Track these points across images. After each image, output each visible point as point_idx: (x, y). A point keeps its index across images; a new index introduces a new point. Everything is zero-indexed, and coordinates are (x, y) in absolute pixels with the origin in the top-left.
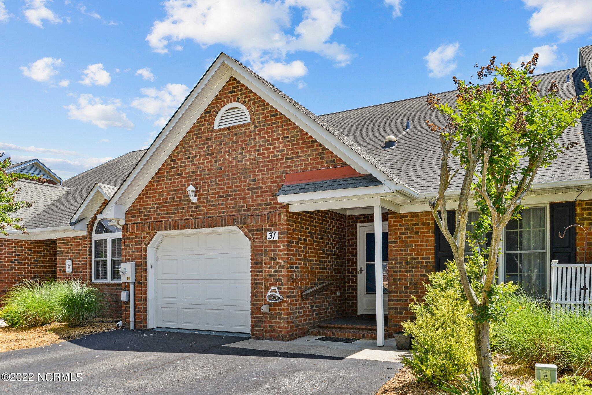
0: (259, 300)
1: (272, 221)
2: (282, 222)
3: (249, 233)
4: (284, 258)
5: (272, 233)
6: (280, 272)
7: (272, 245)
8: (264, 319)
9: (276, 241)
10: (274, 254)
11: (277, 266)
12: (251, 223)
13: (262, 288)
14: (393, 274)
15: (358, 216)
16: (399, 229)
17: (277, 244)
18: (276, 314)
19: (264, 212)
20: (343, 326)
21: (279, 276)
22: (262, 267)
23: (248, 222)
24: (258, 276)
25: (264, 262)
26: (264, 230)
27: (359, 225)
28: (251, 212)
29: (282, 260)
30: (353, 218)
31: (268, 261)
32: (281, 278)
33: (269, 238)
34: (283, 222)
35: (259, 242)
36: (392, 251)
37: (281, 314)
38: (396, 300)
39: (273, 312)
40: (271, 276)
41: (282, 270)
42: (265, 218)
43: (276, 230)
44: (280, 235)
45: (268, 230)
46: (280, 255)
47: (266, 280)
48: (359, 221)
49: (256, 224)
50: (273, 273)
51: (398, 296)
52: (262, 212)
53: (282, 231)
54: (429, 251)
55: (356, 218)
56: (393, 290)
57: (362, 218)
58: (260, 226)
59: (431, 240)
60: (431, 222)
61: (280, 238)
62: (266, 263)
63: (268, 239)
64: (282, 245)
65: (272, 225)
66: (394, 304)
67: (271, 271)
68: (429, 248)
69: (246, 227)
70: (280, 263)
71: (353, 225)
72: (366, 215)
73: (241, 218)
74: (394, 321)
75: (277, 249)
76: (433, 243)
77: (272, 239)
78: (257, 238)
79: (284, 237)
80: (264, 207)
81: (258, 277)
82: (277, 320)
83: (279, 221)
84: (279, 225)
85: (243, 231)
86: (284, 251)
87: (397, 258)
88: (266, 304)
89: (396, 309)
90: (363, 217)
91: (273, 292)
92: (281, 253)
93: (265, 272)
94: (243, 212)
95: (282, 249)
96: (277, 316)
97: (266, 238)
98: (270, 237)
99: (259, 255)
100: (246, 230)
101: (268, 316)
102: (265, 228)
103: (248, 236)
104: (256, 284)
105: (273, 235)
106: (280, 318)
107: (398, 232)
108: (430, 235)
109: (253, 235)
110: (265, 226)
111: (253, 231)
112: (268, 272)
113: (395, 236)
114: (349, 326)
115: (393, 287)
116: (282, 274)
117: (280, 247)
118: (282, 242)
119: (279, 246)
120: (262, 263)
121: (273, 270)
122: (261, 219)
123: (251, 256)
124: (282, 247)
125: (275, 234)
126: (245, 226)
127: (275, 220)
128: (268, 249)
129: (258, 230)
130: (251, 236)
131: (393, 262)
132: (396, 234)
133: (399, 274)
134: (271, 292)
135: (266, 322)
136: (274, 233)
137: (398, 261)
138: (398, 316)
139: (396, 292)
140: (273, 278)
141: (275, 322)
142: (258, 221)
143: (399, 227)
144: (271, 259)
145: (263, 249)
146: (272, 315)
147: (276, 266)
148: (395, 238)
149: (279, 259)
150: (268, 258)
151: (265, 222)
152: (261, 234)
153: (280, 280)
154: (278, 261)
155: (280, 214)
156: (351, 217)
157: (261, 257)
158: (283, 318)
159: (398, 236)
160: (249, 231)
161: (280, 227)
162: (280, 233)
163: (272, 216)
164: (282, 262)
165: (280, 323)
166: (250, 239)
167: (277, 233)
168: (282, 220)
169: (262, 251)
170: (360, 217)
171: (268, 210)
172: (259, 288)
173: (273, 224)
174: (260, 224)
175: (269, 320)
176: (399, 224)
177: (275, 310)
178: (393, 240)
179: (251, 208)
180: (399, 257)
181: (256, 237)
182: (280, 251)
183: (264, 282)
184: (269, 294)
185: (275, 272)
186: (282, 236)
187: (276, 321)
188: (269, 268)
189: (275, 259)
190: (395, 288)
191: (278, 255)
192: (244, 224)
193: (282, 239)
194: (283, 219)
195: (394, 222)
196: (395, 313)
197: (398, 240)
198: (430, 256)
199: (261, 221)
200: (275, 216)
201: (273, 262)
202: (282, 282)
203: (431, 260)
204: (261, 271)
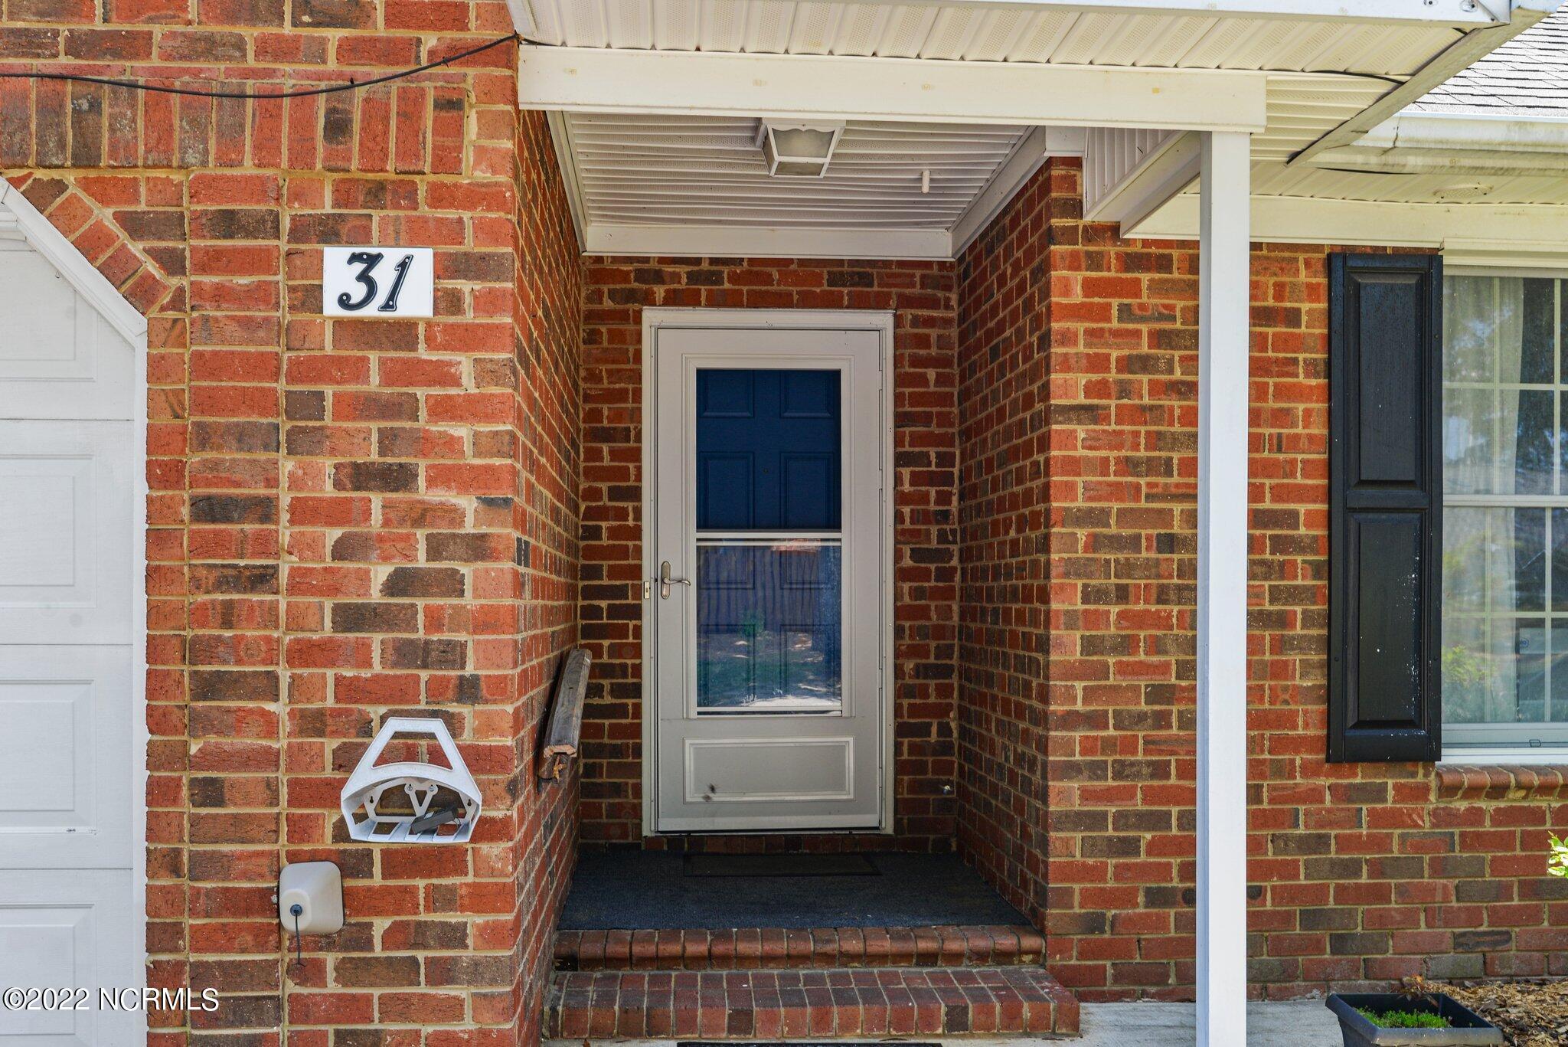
0: (240, 830)
1: (375, 153)
2: (473, 172)
3: (136, 248)
4: (488, 469)
5: (373, 260)
6: (453, 584)
7: (373, 357)
8: (291, 987)
9: (408, 326)
10: (386, 442)
11: (421, 534)
12: (162, 153)
13: (270, 727)
14: (1080, 607)
15: (653, 265)
16: (1116, 334)
17: (423, 353)
18: (418, 936)
19: (289, 76)
20: (744, 948)
21: (435, 621)
22: (265, 544)
23: (124, 154)
24: (228, 616)
25: (285, 500)
26: (286, 224)
27: (651, 316)
28: (155, 61)
29: (464, 488)
30: (624, 277)
31: (329, 490)
32: (461, 637)
33: (344, 301)
34: (483, 175)
35: (246, 323)
36: (1073, 466)
37: (454, 936)
38: (1096, 770)
39: (381, 925)
40: (352, 618)
41: (466, 570)
42: (302, 127)
43: (417, 234)
44: (449, 284)
45: (330, 232)
46: (452, 444)
47: (304, 654)
48: (660, 291)
49: (212, 170)
50: (376, 596)
51: (1109, 745)
52: (270, 73)
53: (469, 245)
54: (1293, 475)
55: (642, 276)
56: (1079, 706)
57: (676, 277)
58: (258, 188)
59: (1308, 413)
60: (1305, 307)
61: (447, 302)
62: (304, 512)
63: (331, 308)
64: (465, 364)
65: (377, 193)
66: (1087, 795)
67: (364, 577)
68: (1293, 462)
69: (101, 191)
70: (454, 515)
71: (623, 316)
72: (705, 266)
73: (51, 110)
74: (1087, 897)
75: (421, 392)
76: (1319, 430)
77: (371, 311)
78: (220, 295)
79: (487, 303)
80: (288, 29)
81: (227, 624)
82: (423, 989)
83: (447, 161)
84: (440, 196)
85: (65, 221)
86: (489, 418)
87: (1106, 512)
88: (314, 857)
89: (1096, 820)
90: (683, 270)
91: (411, 756)
92: (462, 431)
93: (293, 589)
94: (64, 60)
95: (468, 398)
96: (421, 955)
97: (311, 298)
98: (358, 292)
99: (242, 436)
100: (105, 215)
101: (331, 959)
102: (298, 209)
103: (116, 271)
104: (209, 687)
105: (384, 275)
106: (442, 973)
107: (1115, 354)
108: (1299, 385)
109: (172, 263)
110: (297, 196)
111: (174, 224)
112: (334, 590)
113: (1095, 377)
114: (782, 947)
115: (1079, 686)
116: (469, 600)
117: (456, 382)
118: (467, 339)
119: (444, 375)
120: (265, 509)
121: (381, 573)
122: (258, 130)
123: (155, 440)
124: (469, 385)
125: (403, 266)
126: (86, 185)
127: (410, 149)
128: (329, 391)
129: (228, 223)
130: (151, 267)
131: (1082, 534)
132: (1098, 363)
133: (1114, 610)
134: (382, 760)
135: (302, 1010)
136: (392, 256)
137: (1113, 530)
138: (1112, 862)
139: (1096, 720)
140: (376, 638)
141: (395, 1007)
142: (231, 138)
143: (1115, 324)
144: (361, 476)
145: (281, 386)
146: (369, 945)
147: (408, 538)
148: (1090, 390)
149: (440, 477)
150: (328, 464)
151: (302, 156)
152: (259, 261)
153: (453, 654)
154: (424, 492)
155: (451, 105)
156: (607, 265)
157: (262, 456)
158: (476, 963)
159: (1113, 375)
160: (134, 225)
161: (451, 214)
162: (445, 268)
163: (375, 111)
164: (468, 503)
165: (452, 1009)
166: (141, 295)
167: (423, 259)
168: (468, 156)
169: (264, 402)
170: (669, 269)
171: (332, 64)
172: (239, 722)
173: (381, 186)
174: (248, 168)
175: (333, 987)
176: (1115, 302)
177: (399, 900)
178: (1081, 400)
179: (158, 30)
180: (1115, 506)
181: (209, 280)
182: (443, 409)
183: (284, 674)
184: (366, 775)
185: (399, 584)
186: (465, 286)
187: (406, 999)
188: (341, 551)
189: (397, 478)
190: (1089, 694)
191: (425, 443)
192: (85, 158)
193: (469, 317)
194: (481, 151)
195: (1090, 287)
196: (1089, 847)
197: (1113, 403)
198: (1302, 508)
199: (266, 149)
200: (410, 115)
201: (377, 500)
202: (469, 670)
203: (1303, 531)
204: (263, 578)
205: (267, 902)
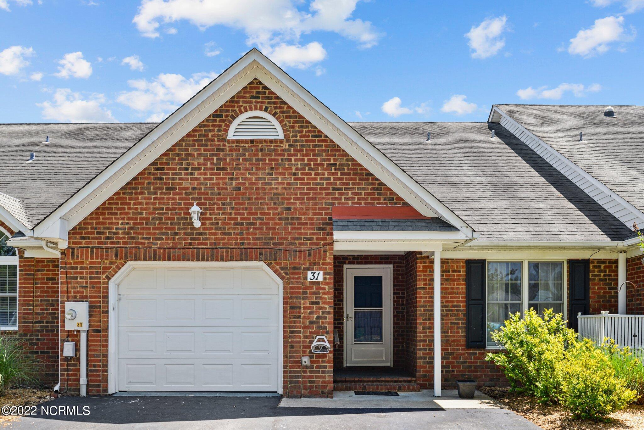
0: (296, 352)
1: (315, 258)
2: (328, 260)
3: (282, 272)
4: (330, 302)
5: (314, 273)
6: (325, 318)
7: (314, 286)
8: (303, 374)
9: (319, 282)
10: (316, 298)
11: (321, 311)
12: (286, 258)
13: (300, 337)
14: (422, 321)
15: (346, 256)
16: (428, 275)
17: (321, 286)
18: (320, 367)
19: (303, 248)
21: (323, 323)
22: (300, 312)
23: (280, 259)
24: (295, 322)
25: (302, 306)
26: (302, 268)
27: (345, 266)
28: (284, 246)
29: (327, 304)
30: (340, 259)
31: (308, 305)
32: (326, 325)
33: (310, 279)
34: (329, 261)
35: (297, 282)
36: (421, 297)
37: (325, 367)
38: (425, 349)
39: (315, 365)
40: (311, 322)
41: (327, 316)
42: (305, 255)
43: (320, 269)
44: (325, 276)
45: (308, 269)
46: (325, 298)
47: (305, 327)
48: (347, 261)
49: (292, 261)
50: (314, 319)
51: (427, 345)
52: (300, 247)
53: (327, 271)
54: (460, 298)
55: (343, 258)
56: (422, 338)
57: (350, 259)
58: (299, 263)
59: (462, 288)
60: (462, 269)
61: (324, 279)
62: (305, 308)
63: (309, 280)
64: (327, 287)
65: (315, 264)
66: (423, 354)
67: (313, 317)
68: (460, 296)
69: (277, 264)
70: (325, 308)
71: (340, 266)
72: (356, 256)
73: (271, 253)
74: (423, 371)
75: (321, 291)
76: (464, 291)
77: (314, 280)
78: (294, 278)
79: (330, 279)
80: (302, 241)
81: (294, 323)
82: (321, 374)
83: (325, 259)
84: (323, 264)
85: (272, 268)
86: (330, 295)
87: (426, 305)
88: (306, 356)
89: (425, 358)
90: (351, 257)
92: (326, 297)
93: (303, 318)
94: (272, 246)
95: (328, 292)
96: (320, 370)
97: (306, 278)
98: (312, 278)
99: (296, 298)
100: (278, 267)
101: (308, 370)
102: (304, 266)
103: (279, 275)
104: (292, 332)
105: (316, 275)
106: (323, 372)
107: (428, 278)
108: (461, 283)
109: (287, 274)
110: (304, 264)
111: (286, 268)
112: (309, 319)
113: (425, 282)
115: (422, 335)
116: (327, 320)
117: (326, 290)
118: (327, 284)
119: (324, 289)
120: (300, 308)
121: (315, 316)
122: (299, 255)
123: (284, 298)
124: (327, 290)
125: (319, 274)
126: (275, 263)
127: (319, 258)
128: (308, 291)
129: (295, 268)
130: (284, 274)
131: (422, 309)
132: (425, 280)
133: (428, 322)
134: (318, 341)
135: (304, 377)
136: (317, 272)
137: (428, 308)
138: (428, 365)
139: (425, 341)
140: (315, 325)
141: (317, 377)
142: (295, 257)
143: (428, 273)
144: (313, 303)
145: (302, 290)
146: (313, 368)
147: (319, 312)
148: (424, 284)
149: (323, 303)
150: (308, 301)
151: (305, 259)
152: (299, 273)
153: (325, 327)
154: (321, 305)
155: (325, 251)
156: (337, 257)
157: (299, 300)
158: (328, 371)
159: (428, 282)
160: (281, 268)
161: (325, 266)
162: (324, 274)
163: (315, 253)
164: (327, 307)
165: (325, 377)
166: (282, 278)
167: (321, 273)
168: (327, 258)
169: (299, 293)
170: (349, 257)
171: (308, 246)
172: (296, 337)
173: (315, 263)
174: (297, 261)
175: (308, 374)
176: (428, 269)
177: (318, 362)
178: (422, 286)
179: (285, 241)
180: (428, 304)
181: (292, 276)
182: (324, 293)
183: (302, 331)
184: (315, 344)
185: (317, 318)
186: (327, 276)
187: (318, 376)
188: (310, 313)
189: (318, 303)
190: (424, 336)
191: (321, 298)
192: (275, 259)
193: (327, 281)
194: (329, 258)
195: (424, 267)
196: (424, 363)
197: (428, 287)
198: (461, 304)
199: (300, 258)
200: (319, 253)
201: (315, 306)
202: (327, 330)
203: (461, 308)
204: (299, 317)
205: (300, 362)
